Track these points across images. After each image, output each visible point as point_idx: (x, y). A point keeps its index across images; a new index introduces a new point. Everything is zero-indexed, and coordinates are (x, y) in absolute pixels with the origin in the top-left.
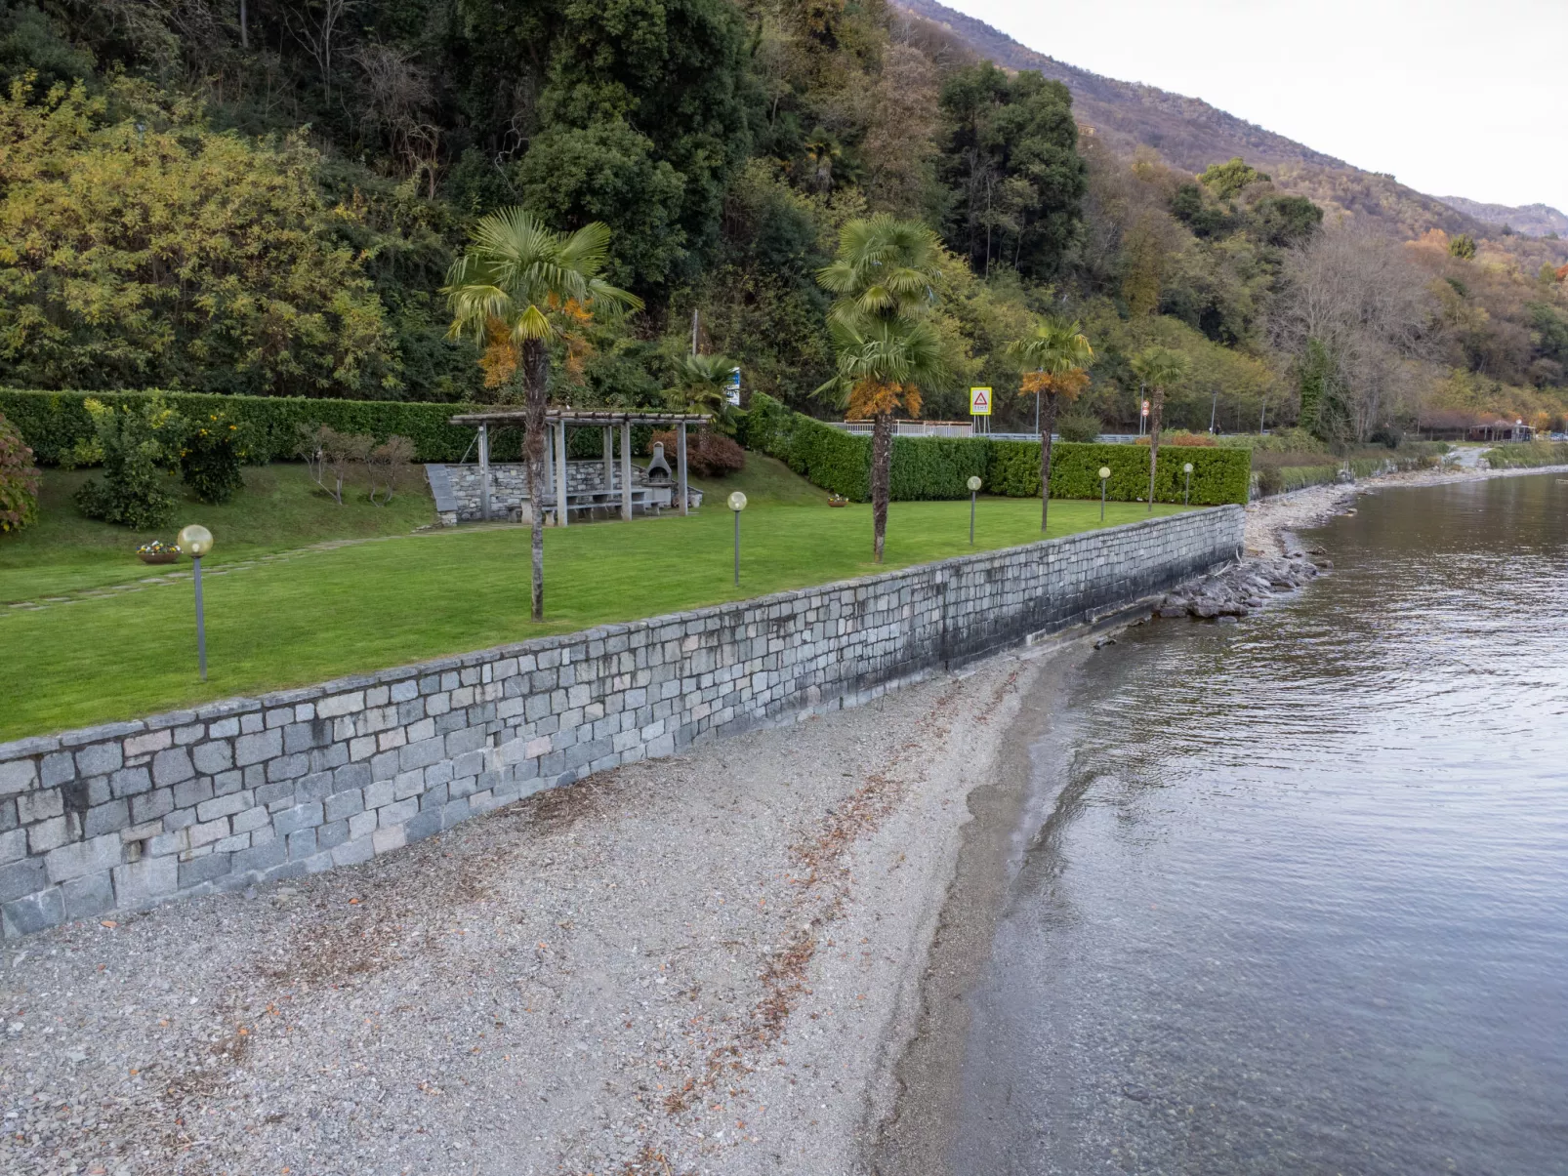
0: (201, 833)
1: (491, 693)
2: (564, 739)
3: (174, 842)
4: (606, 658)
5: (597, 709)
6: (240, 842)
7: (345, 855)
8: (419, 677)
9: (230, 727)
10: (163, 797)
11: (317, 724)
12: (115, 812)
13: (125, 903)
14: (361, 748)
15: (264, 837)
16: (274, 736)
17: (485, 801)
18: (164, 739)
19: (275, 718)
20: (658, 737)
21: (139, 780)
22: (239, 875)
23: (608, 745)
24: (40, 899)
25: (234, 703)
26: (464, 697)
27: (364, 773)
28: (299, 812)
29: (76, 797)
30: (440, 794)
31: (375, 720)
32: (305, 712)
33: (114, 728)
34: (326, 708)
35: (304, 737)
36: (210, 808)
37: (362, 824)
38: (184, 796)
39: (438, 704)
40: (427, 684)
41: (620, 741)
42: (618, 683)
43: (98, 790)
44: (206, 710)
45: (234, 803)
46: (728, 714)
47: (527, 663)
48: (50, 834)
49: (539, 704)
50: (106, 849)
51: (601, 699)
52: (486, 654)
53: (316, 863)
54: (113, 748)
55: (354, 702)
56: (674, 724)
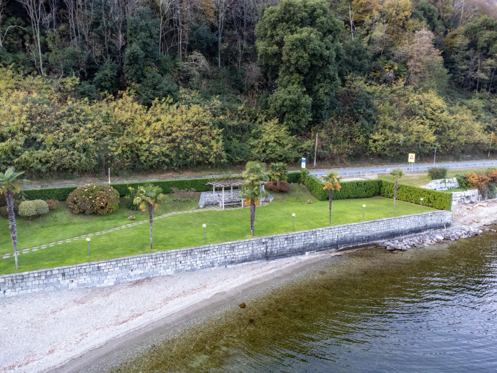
0: (80, 280)
1: (130, 263)
2: (146, 271)
3: (76, 281)
4: (156, 258)
5: (154, 266)
6: (86, 282)
7: (103, 285)
8: (116, 261)
9: (85, 267)
10: (75, 276)
11: (98, 267)
12: (69, 277)
13: (70, 288)
14: (106, 271)
15: (90, 282)
16: (91, 269)
17: (130, 280)
18: (75, 268)
19: (91, 266)
20: (170, 271)
21: (72, 273)
22: (86, 286)
23: (157, 272)
24: (59, 286)
25: (85, 264)
26: (125, 264)
27: (106, 274)
28: (95, 279)
29: (64, 275)
30: (120, 278)
31: (108, 267)
32: (96, 266)
33: (69, 266)
34: (100, 265)
35: (96, 269)
36: (81, 277)
37: (106, 281)
38: (78, 275)
39: (120, 265)
40: (118, 262)
41: (159, 272)
42: (159, 262)
43: (66, 274)
44: (81, 265)
45: (85, 277)
46: (189, 268)
47: (138, 259)
48: (60, 279)
49: (141, 265)
50: (67, 281)
51: (155, 265)
52: (130, 257)
53: (98, 286)
54: (68, 269)
55: (105, 264)
56: (174, 269)
